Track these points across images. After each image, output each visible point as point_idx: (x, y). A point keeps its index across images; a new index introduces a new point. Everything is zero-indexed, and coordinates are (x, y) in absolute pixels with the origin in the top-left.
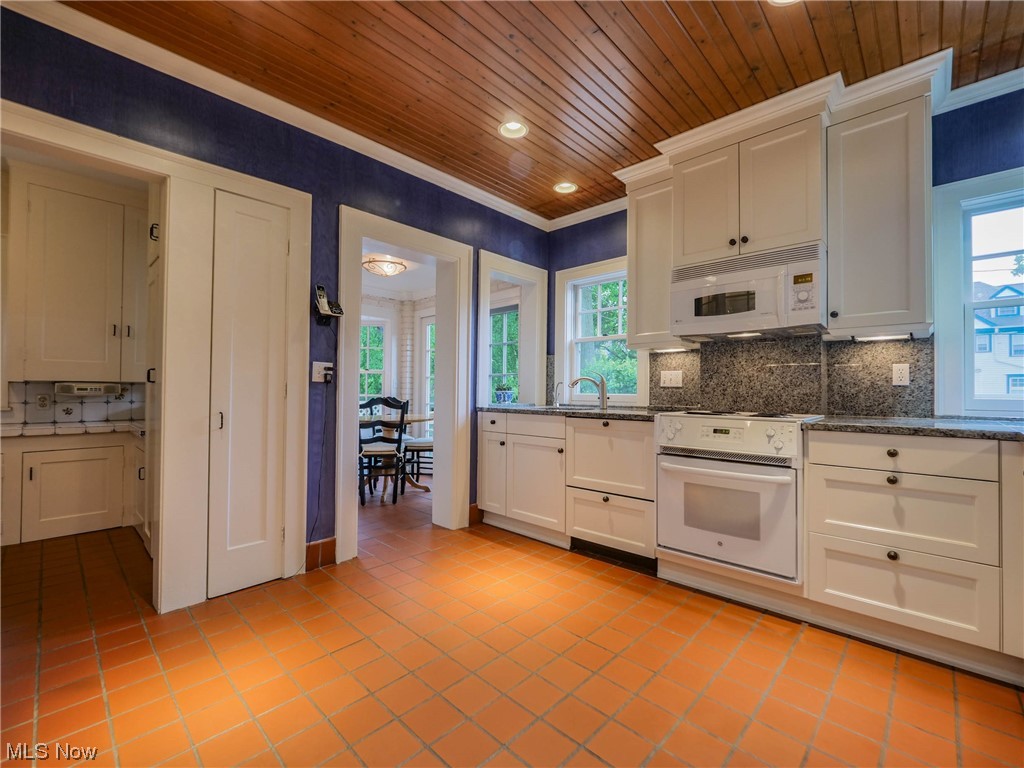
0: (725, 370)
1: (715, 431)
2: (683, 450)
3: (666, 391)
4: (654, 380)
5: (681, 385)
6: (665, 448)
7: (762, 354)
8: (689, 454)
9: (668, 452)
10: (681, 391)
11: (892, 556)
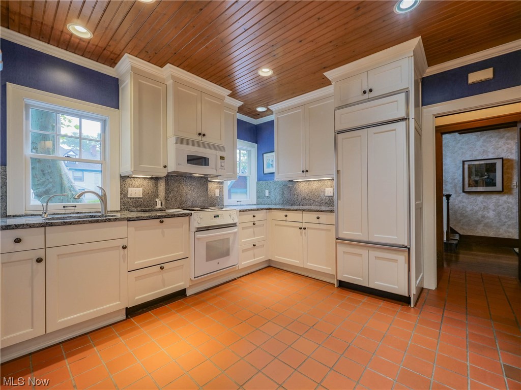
0: (176, 189)
1: (215, 217)
2: (205, 227)
3: (132, 200)
4: (124, 193)
5: (141, 197)
6: (198, 228)
7: (190, 183)
8: (207, 229)
9: (199, 230)
10: (141, 200)
11: (254, 245)
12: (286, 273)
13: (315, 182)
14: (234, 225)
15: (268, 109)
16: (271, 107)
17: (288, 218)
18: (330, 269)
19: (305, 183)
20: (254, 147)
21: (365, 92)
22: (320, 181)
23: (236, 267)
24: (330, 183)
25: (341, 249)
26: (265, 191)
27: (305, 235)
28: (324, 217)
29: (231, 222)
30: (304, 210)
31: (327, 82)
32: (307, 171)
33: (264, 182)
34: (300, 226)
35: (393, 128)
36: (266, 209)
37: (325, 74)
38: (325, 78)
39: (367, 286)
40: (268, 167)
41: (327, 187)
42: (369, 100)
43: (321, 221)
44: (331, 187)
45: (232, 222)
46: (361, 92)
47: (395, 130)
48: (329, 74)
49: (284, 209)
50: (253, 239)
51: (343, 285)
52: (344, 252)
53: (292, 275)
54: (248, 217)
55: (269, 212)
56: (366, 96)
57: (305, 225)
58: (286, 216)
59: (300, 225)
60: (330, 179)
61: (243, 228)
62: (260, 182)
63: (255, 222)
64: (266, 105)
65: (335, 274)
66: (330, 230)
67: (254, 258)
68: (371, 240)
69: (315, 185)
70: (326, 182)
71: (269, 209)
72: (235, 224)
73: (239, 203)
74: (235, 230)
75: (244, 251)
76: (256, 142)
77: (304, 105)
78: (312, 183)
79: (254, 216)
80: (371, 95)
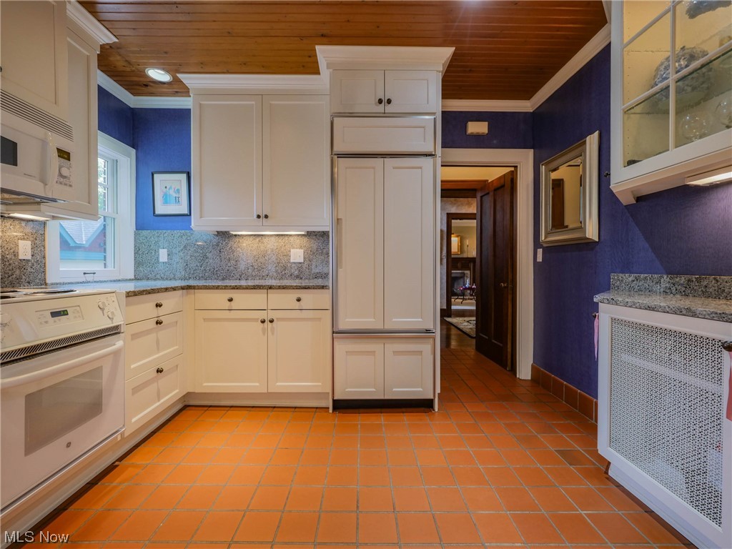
11: (159, 371)
12: (231, 412)
13: (273, 238)
14: (114, 331)
15: (176, 81)
16: (187, 79)
17: (234, 305)
18: (320, 384)
19: (251, 238)
20: (129, 155)
21: (380, 101)
22: (282, 238)
23: (117, 437)
24: (298, 241)
25: (342, 347)
26: (156, 252)
27: (273, 334)
28: (309, 298)
29: (106, 324)
30: (271, 287)
31: (311, 68)
32: (266, 217)
33: (155, 232)
34: (262, 318)
35: (418, 165)
36: (183, 288)
37: (318, 48)
38: (313, 56)
39: (382, 398)
40: (166, 202)
41: (293, 248)
42: (385, 115)
43: (303, 304)
44: (301, 248)
45: (109, 325)
46: (374, 100)
47: (421, 168)
48: (325, 53)
49: (226, 287)
50: (154, 358)
51: (342, 406)
52: (347, 352)
53: (244, 412)
54: (145, 308)
55: (187, 294)
56: (380, 108)
57: (272, 315)
58: (231, 300)
59: (263, 315)
60: (298, 235)
61: (135, 336)
62: (145, 233)
63: (161, 318)
64: (173, 69)
65: (330, 391)
66: (319, 319)
67: (159, 401)
68: (388, 327)
69: (271, 244)
70: (292, 239)
71: (189, 287)
72: (117, 327)
73: (89, 277)
74: (118, 343)
75: (136, 390)
76: (133, 145)
77: (261, 95)
78: (265, 240)
79: (158, 305)
80: (389, 109)
